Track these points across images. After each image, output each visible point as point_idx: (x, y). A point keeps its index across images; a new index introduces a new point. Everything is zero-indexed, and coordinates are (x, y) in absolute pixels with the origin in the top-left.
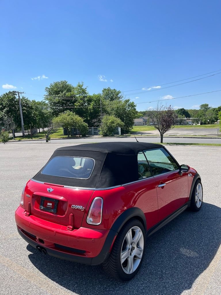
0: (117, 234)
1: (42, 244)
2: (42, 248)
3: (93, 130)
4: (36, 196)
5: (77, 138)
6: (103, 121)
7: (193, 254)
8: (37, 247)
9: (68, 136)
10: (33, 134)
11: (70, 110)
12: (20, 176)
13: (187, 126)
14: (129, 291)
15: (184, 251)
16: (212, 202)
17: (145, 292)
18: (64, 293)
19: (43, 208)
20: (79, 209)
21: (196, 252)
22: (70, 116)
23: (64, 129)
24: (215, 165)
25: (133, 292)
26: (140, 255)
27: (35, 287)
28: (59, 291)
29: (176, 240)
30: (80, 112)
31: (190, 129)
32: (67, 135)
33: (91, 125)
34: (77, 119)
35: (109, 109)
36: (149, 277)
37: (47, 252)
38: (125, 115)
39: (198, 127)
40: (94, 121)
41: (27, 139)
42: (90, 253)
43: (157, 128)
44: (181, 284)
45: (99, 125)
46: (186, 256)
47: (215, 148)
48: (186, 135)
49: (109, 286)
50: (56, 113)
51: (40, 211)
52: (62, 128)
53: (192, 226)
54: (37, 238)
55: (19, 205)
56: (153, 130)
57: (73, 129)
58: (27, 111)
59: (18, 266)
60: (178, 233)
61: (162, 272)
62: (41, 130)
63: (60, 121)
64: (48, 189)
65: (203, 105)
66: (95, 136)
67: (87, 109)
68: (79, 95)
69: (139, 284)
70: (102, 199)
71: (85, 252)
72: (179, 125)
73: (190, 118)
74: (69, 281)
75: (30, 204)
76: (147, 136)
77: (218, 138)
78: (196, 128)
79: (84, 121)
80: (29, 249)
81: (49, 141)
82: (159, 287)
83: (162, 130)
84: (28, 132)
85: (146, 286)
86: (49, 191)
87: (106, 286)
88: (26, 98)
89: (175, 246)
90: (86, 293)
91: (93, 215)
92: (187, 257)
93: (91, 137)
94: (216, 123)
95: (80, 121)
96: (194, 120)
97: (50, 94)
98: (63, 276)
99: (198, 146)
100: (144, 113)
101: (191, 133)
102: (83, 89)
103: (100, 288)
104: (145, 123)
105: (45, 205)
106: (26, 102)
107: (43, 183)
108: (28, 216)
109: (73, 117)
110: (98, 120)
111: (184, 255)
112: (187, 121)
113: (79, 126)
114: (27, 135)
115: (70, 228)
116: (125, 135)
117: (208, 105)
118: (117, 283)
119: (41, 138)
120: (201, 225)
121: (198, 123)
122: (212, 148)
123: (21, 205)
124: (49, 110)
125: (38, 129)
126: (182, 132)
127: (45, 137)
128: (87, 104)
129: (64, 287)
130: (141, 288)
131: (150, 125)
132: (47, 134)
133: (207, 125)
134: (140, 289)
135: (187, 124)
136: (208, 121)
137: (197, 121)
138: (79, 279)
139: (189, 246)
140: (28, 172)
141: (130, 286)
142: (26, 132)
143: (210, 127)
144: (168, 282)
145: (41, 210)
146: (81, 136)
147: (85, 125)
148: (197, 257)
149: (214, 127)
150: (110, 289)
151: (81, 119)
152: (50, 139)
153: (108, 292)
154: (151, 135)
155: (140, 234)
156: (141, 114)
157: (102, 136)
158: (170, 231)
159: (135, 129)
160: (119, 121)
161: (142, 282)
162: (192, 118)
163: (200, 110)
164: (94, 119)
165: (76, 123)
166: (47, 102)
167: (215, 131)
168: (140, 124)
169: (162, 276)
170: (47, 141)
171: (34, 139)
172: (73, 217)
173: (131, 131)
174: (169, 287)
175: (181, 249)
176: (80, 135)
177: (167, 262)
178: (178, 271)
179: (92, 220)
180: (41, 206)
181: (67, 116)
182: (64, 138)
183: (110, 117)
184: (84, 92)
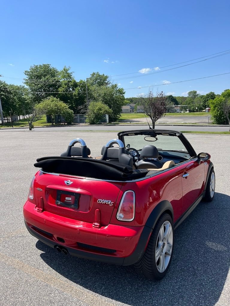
0: (152, 230)
1: (60, 243)
2: (61, 247)
3: (78, 117)
4: (51, 189)
5: (62, 126)
6: (90, 107)
7: (220, 247)
8: (55, 246)
9: (52, 124)
10: (13, 122)
11: (54, 95)
12: (9, 167)
13: (176, 114)
14: (165, 291)
15: (209, 244)
16: (222, 191)
17: (182, 291)
18: (92, 298)
19: (60, 203)
20: (107, 203)
21: (223, 245)
22: (53, 102)
23: (47, 116)
24: (213, 153)
25: (169, 291)
26: (169, 251)
27: (57, 292)
28: (86, 295)
29: (198, 232)
30: (64, 98)
31: (179, 117)
32: (50, 122)
33: (77, 112)
34: (61, 106)
35: (95, 95)
36: (182, 275)
37: (68, 252)
38: (112, 102)
39: (188, 115)
40: (80, 107)
41: (6, 128)
42: (122, 252)
43: (149, 115)
44: (217, 280)
45: (85, 112)
46: (213, 249)
47: (209, 136)
48: (177, 123)
49: (140, 287)
50: (38, 99)
51: (56, 206)
52: (45, 115)
53: (210, 218)
54: (55, 236)
55: (26, 200)
56: (141, 118)
57: (57, 116)
58: (5, 96)
59: (31, 268)
60: (197, 225)
61: (193, 268)
62: (21, 117)
63: (43, 107)
64: (66, 182)
65: (192, 92)
66: (81, 124)
67: (71, 95)
68: (63, 79)
69: (172, 282)
70: (134, 193)
71: (115, 251)
72: (167, 112)
73: (178, 106)
74: (95, 282)
75: (43, 198)
76: (137, 123)
77: (208, 126)
78: (185, 116)
79: (69, 108)
80: (40, 248)
81: (33, 129)
82: (196, 285)
83: (154, 118)
84: (7, 119)
85: (181, 285)
86: (68, 184)
87: (137, 287)
88: (3, 82)
89: (199, 240)
90: (117, 296)
91: (123, 211)
92: (215, 251)
93: (77, 125)
94: (204, 111)
95: (65, 108)
96: (182, 107)
97: (31, 78)
98: (86, 277)
99: (191, 133)
100: (131, 100)
101: (181, 121)
102: (68, 73)
103: (131, 289)
104: (132, 110)
105: (62, 199)
106: (4, 86)
107: (58, 174)
108: (41, 212)
109: (57, 103)
110: (84, 107)
111: (212, 249)
112: (175, 108)
113: (64, 113)
114: (6, 123)
115: (97, 226)
116: (113, 123)
117: (196, 92)
118: (149, 283)
119: (23, 126)
120: (219, 216)
121: (186, 111)
122: (206, 136)
123: (29, 200)
124: (30, 96)
125: (19, 117)
126: (171, 120)
127: (28, 125)
128: (71, 90)
129: (90, 290)
130: (176, 287)
131: (138, 113)
132: (30, 122)
133: (195, 113)
134: (176, 289)
135: (175, 111)
136: (197, 108)
137: (185, 109)
138: (105, 280)
139: (213, 239)
140: (16, 162)
141: (164, 285)
142: (5, 120)
143: (198, 115)
144: (204, 279)
145: (58, 205)
146: (66, 124)
147: (70, 112)
148: (225, 251)
149: (202, 114)
150: (142, 289)
151: (66, 105)
152: (33, 126)
153: (141, 294)
154: (141, 123)
155: (170, 229)
156: (127, 101)
157: (89, 123)
158: (188, 224)
159: (123, 116)
160: (107, 107)
161: (176, 280)
162: (180, 106)
163: (188, 97)
164: (80, 106)
165: (60, 110)
166: (27, 87)
167: (204, 119)
168: (127, 111)
169: (195, 273)
170: (30, 129)
171: (14, 127)
172: (100, 213)
173: (119, 118)
174: (206, 285)
175: (207, 243)
176: (65, 122)
177: (196, 258)
178: (211, 266)
179: (123, 216)
180: (57, 201)
181: (51, 102)
182: (47, 126)
183: (97, 103)
184: (69, 76)
